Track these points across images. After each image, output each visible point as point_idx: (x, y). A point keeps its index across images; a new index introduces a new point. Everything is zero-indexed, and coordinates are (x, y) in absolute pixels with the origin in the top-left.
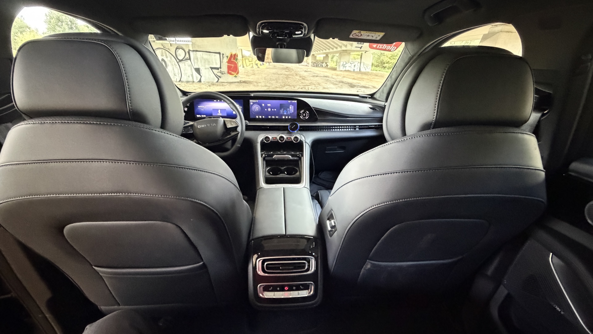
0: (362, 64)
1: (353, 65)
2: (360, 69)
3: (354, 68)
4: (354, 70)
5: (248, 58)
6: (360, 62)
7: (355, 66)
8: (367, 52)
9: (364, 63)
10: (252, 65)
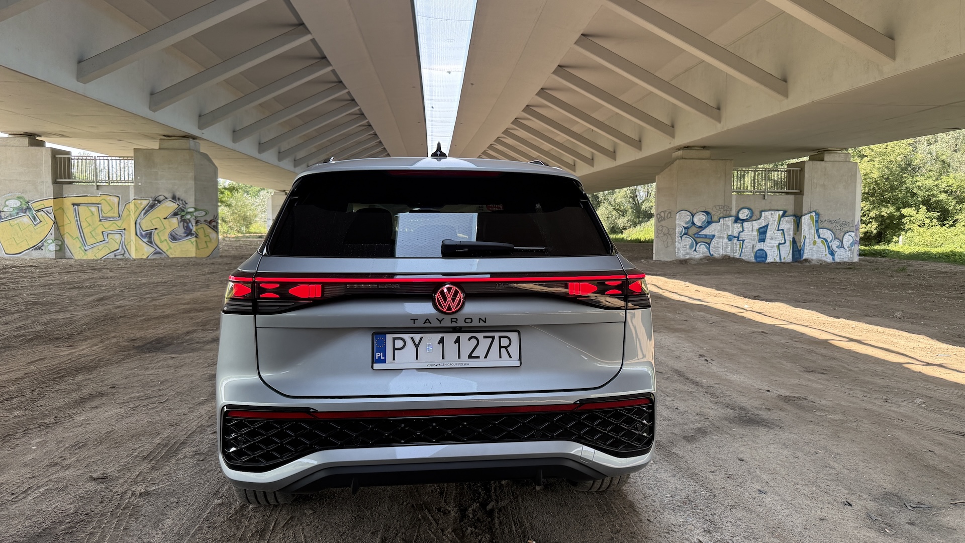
0: (806, 220)
1: (750, 230)
2: (797, 251)
3: (759, 246)
4: (761, 256)
5: (94, 200)
6: (790, 212)
7: (762, 233)
8: (827, 157)
9: (818, 214)
10: (118, 237)
